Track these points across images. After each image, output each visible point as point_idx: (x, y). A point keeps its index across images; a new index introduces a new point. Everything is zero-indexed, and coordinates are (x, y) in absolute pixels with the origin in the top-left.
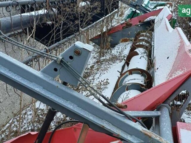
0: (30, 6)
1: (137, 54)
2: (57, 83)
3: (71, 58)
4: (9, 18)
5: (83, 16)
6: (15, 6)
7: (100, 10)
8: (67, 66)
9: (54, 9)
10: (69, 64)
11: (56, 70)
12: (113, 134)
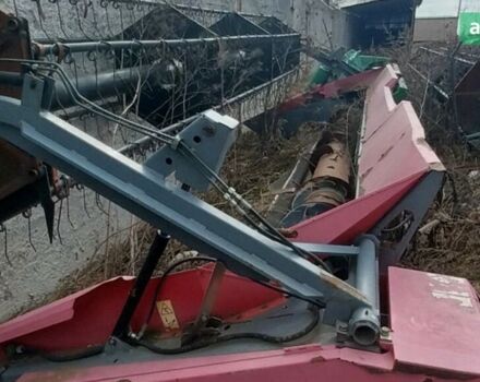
0: (131, 51)
1: (330, 151)
2: (171, 184)
3: (197, 139)
4: (94, 78)
5: (230, 77)
6: (104, 52)
7: (262, 67)
8: (190, 154)
9: (177, 63)
10: (192, 150)
11: (169, 161)
12: (268, 280)
